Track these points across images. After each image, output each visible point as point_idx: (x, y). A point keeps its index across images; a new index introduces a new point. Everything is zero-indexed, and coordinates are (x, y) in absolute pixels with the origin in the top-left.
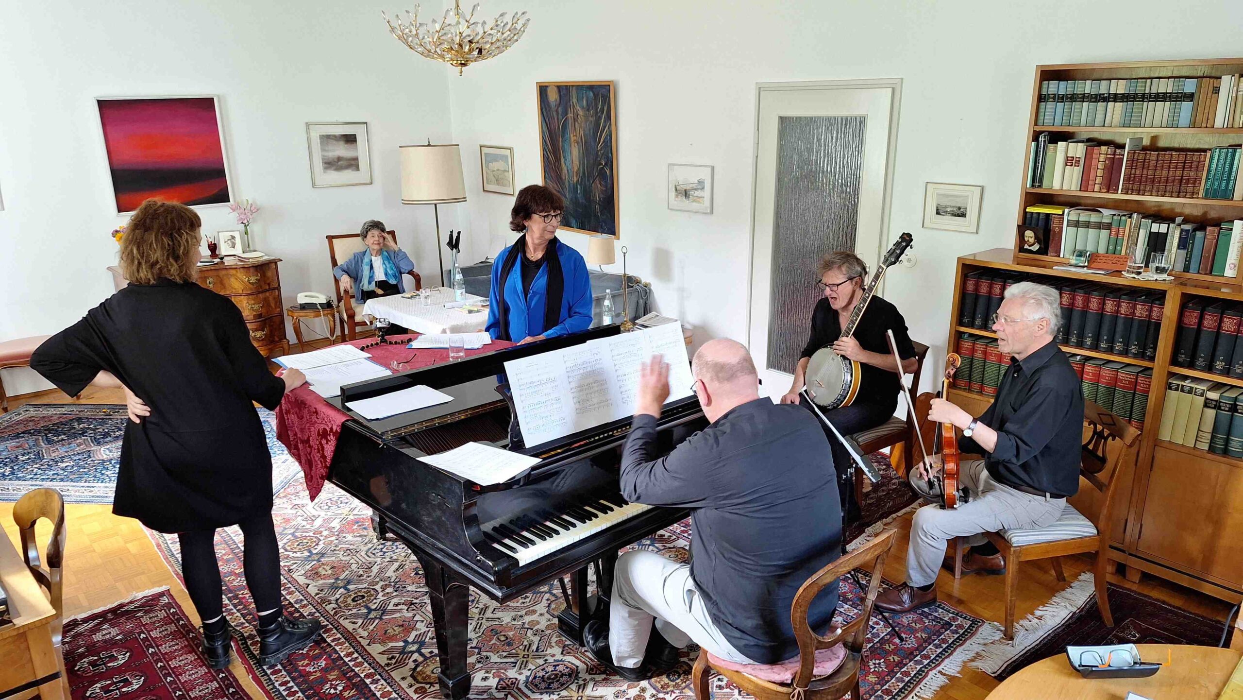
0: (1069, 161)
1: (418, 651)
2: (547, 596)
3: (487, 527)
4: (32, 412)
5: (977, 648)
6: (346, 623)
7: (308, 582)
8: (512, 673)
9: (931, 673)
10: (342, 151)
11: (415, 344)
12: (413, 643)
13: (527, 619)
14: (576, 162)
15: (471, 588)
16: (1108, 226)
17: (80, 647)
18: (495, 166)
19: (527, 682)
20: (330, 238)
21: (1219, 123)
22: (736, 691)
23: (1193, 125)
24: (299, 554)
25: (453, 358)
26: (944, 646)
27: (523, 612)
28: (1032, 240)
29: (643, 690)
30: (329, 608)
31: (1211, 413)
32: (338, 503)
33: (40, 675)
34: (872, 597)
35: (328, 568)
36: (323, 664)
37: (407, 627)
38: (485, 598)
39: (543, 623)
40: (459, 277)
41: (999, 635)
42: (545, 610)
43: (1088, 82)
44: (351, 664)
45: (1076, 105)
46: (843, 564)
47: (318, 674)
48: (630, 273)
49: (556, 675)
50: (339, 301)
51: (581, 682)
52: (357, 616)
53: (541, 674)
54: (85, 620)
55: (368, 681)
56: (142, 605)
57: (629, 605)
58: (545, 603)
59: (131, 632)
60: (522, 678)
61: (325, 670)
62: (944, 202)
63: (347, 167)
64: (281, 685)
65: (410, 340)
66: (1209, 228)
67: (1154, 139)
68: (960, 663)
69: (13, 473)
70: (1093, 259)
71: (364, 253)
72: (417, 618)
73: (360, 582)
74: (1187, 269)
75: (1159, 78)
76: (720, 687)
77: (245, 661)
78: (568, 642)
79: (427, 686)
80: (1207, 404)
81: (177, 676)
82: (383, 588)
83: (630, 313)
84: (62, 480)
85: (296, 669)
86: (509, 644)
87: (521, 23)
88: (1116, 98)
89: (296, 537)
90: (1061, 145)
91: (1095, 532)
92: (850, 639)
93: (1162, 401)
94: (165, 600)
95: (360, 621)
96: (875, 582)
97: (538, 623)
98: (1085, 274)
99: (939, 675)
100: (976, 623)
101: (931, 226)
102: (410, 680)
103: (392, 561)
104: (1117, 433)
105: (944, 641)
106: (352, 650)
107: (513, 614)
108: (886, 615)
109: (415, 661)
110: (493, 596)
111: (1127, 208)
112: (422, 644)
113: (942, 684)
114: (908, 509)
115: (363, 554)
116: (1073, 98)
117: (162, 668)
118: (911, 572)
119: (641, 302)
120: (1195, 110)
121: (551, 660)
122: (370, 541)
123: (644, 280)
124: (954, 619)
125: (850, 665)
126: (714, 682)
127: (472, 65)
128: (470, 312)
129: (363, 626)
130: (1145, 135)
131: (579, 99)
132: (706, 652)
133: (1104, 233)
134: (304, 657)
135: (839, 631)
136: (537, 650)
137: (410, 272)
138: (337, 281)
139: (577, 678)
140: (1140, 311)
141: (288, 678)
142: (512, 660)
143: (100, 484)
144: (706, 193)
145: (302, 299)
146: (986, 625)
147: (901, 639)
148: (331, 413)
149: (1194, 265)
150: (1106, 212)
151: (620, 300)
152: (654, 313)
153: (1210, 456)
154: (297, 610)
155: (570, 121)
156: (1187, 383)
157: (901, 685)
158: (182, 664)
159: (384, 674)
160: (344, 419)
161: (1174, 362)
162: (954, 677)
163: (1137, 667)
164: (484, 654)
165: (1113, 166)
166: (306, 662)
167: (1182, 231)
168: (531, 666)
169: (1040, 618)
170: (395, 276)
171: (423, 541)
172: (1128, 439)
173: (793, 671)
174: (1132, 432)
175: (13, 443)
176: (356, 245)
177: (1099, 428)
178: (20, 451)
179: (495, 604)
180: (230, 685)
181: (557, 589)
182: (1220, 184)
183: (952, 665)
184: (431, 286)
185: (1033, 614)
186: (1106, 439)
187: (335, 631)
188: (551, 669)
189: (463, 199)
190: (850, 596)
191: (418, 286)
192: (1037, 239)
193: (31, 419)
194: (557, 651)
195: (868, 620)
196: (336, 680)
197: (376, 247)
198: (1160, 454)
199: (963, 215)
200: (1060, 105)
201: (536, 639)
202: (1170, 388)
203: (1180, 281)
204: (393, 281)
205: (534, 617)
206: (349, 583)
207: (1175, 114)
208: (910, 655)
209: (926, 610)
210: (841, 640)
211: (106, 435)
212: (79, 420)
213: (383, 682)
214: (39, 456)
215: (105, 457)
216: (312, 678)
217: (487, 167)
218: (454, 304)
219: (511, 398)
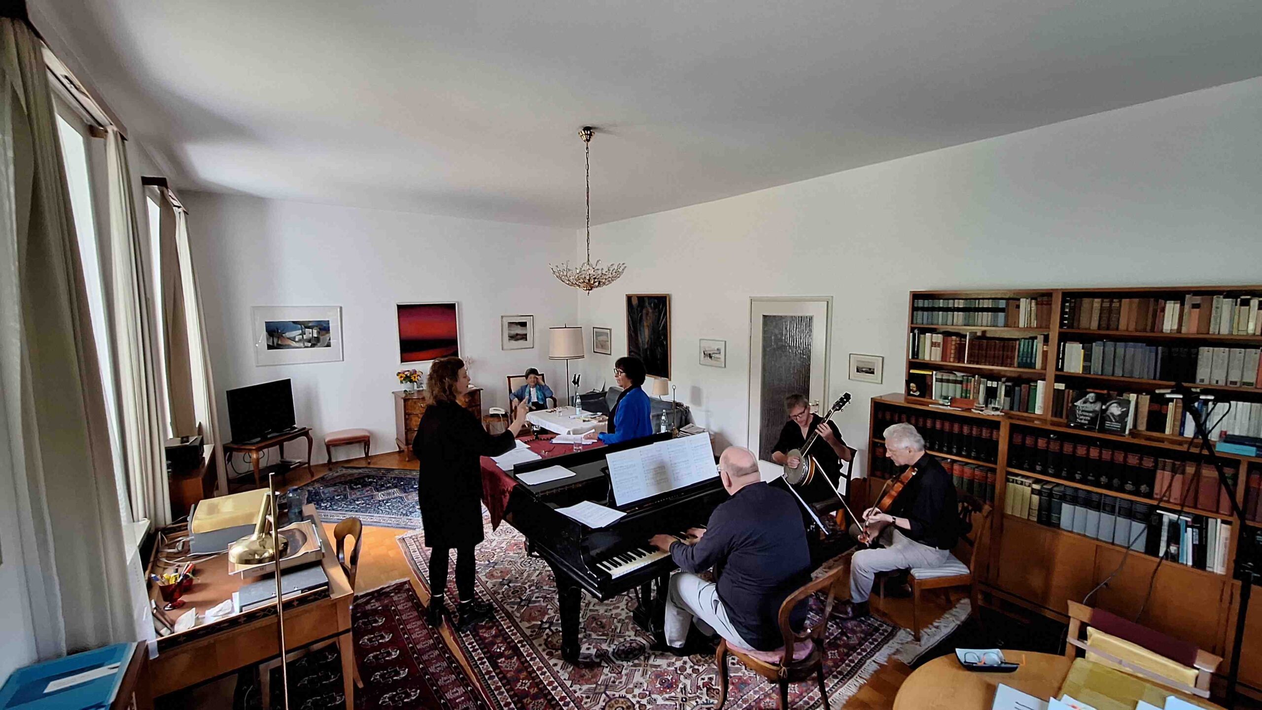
0: (933, 344)
1: (549, 628)
2: (626, 597)
3: (593, 553)
4: (344, 471)
5: (897, 646)
6: (507, 607)
7: (487, 580)
8: (604, 646)
9: (868, 661)
10: (519, 330)
11: (554, 441)
12: (546, 622)
13: (614, 612)
14: (647, 336)
15: (583, 590)
16: (961, 382)
17: (359, 613)
18: (600, 338)
19: (613, 652)
20: (509, 378)
21: (1021, 325)
22: (744, 667)
23: (1006, 325)
24: (482, 563)
25: (576, 450)
26: (876, 643)
27: (612, 607)
28: (915, 389)
29: (685, 663)
30: (499, 597)
31: (1036, 498)
32: (506, 532)
33: (341, 630)
34: (829, 609)
35: (498, 572)
36: (494, 633)
37: (543, 612)
38: (589, 595)
39: (623, 616)
40: (578, 401)
41: (910, 638)
42: (624, 607)
43: (941, 301)
44: (510, 633)
45: (935, 313)
46: (810, 588)
47: (491, 639)
48: (677, 401)
49: (631, 649)
50: (511, 413)
51: (647, 655)
52: (513, 603)
53: (622, 648)
54: (362, 596)
55: (519, 645)
56: (394, 589)
57: (677, 607)
58: (624, 602)
59: (387, 606)
60: (611, 650)
61: (495, 636)
62: (861, 365)
63: (521, 339)
64: (469, 644)
65: (552, 438)
66: (1023, 386)
67: (984, 332)
68: (886, 655)
69: (331, 506)
70: (953, 401)
71: (527, 386)
72: (549, 607)
73: (517, 582)
74: (1011, 408)
75: (983, 299)
76: (733, 664)
77: (449, 627)
78: (639, 628)
79: (554, 651)
80: (1033, 491)
81: (410, 635)
82: (530, 586)
83: (677, 423)
84: (356, 511)
85: (478, 635)
86: (603, 627)
87: (622, 268)
88: (959, 310)
89: (481, 552)
90: (928, 335)
91: (968, 571)
92: (816, 636)
93: (1005, 488)
94: (407, 586)
95: (516, 607)
96: (830, 600)
97: (620, 615)
98: (948, 409)
99: (873, 663)
100: (895, 629)
101: (853, 378)
102: (544, 647)
103: (535, 570)
104: (979, 509)
105: (876, 640)
106: (510, 625)
107: (606, 608)
108: (838, 620)
109: (547, 634)
110: (594, 596)
111: (972, 372)
112: (551, 624)
113: (875, 669)
114: (848, 552)
115: (519, 564)
116: (933, 309)
117: (403, 629)
118: (852, 593)
119: (684, 417)
120: (1006, 318)
121: (628, 639)
122: (523, 557)
123: (685, 405)
124: (882, 626)
125: (816, 653)
126: (730, 660)
127: (594, 289)
128: (584, 421)
129: (518, 610)
130: (978, 330)
131: (650, 304)
132: (725, 640)
133: (959, 386)
134: (483, 627)
135: (809, 631)
136: (620, 632)
137: (551, 397)
138: (511, 401)
139: (644, 652)
140: (985, 433)
141: (473, 640)
142: (605, 638)
143: (376, 515)
144: (722, 356)
145: (492, 411)
146: (902, 631)
147: (848, 638)
148: (507, 480)
149: (1016, 407)
150: (959, 374)
151: (671, 416)
152: (691, 424)
153: (1039, 525)
154: (480, 597)
155: (644, 317)
156: (1019, 479)
157: (849, 669)
158: (414, 627)
159: (529, 643)
160: (515, 484)
161: (1009, 464)
162: (883, 665)
163: (1003, 665)
164: (588, 632)
165: (960, 349)
166: (484, 630)
167: (1006, 386)
168: (616, 642)
169: (937, 627)
170: (542, 399)
171: (556, 559)
172: (985, 512)
173: (780, 656)
174: (987, 508)
175: (332, 489)
176: (523, 381)
177: (966, 504)
178: (336, 493)
179: (596, 600)
180: (440, 643)
181: (632, 593)
182: (1026, 360)
183: (881, 656)
184: (563, 405)
185: (932, 624)
186: (970, 512)
187: (501, 612)
188: (628, 645)
189: (583, 357)
190: (814, 607)
191: (555, 406)
192: (918, 389)
193: (343, 475)
194: (632, 633)
195: (827, 623)
196: (501, 643)
197: (533, 384)
198: (1006, 523)
199: (873, 373)
200: (925, 313)
201: (619, 625)
202: (1009, 482)
203: (1008, 416)
204: (541, 403)
205: (618, 611)
206: (510, 582)
207: (995, 319)
208: (853, 649)
209: (863, 618)
210: (809, 636)
211: (382, 486)
212: (369, 477)
213: (528, 646)
214: (346, 497)
215: (381, 499)
216: (487, 641)
217: (597, 339)
218: (575, 416)
219: (609, 475)
